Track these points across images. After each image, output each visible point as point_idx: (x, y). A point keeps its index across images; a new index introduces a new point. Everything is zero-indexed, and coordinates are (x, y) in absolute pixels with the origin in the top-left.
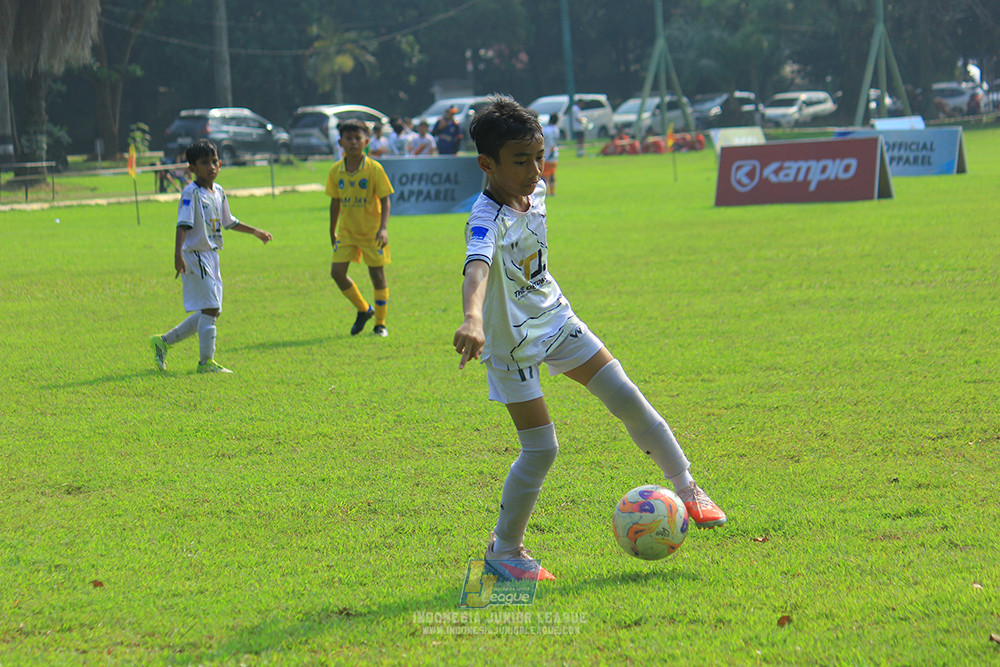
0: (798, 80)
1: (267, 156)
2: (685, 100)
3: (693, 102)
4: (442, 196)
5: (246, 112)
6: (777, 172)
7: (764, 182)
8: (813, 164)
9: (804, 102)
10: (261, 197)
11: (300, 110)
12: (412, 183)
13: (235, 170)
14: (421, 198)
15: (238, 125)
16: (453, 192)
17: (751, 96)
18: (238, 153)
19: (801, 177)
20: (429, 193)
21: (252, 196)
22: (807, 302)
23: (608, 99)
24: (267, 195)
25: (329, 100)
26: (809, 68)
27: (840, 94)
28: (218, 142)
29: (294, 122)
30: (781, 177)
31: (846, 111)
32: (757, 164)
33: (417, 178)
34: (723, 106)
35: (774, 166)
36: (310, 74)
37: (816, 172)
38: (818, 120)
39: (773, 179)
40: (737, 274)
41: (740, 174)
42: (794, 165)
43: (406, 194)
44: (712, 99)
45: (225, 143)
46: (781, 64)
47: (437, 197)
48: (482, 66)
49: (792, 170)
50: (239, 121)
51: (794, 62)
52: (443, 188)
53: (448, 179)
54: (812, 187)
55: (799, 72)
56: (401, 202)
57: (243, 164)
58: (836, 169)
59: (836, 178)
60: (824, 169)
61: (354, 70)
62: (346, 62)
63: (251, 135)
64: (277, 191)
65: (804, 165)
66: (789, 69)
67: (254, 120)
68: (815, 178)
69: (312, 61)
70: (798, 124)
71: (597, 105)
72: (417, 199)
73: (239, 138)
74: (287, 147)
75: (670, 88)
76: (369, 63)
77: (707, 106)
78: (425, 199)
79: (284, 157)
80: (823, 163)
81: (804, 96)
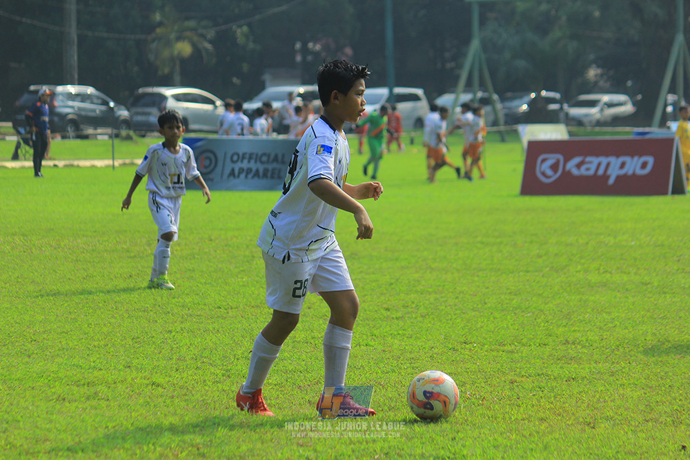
0: (601, 83)
1: (109, 131)
2: (495, 97)
3: (503, 99)
4: (269, 174)
5: (90, 90)
6: (579, 166)
7: (567, 174)
8: (612, 159)
9: (606, 104)
10: (101, 167)
11: (141, 90)
12: (242, 161)
13: (79, 142)
14: (250, 176)
15: (83, 101)
16: (280, 171)
17: (557, 96)
18: (82, 126)
19: (601, 172)
20: (257, 171)
21: (93, 166)
22: (605, 285)
23: (425, 93)
24: (107, 167)
25: (169, 83)
26: (611, 73)
27: (639, 97)
28: (63, 117)
29: (134, 101)
30: (583, 171)
31: (644, 113)
32: (561, 158)
33: (247, 156)
34: (532, 104)
35: (577, 160)
36: (152, 57)
37: (615, 167)
38: (617, 121)
39: (575, 172)
40: (540, 256)
41: (545, 166)
42: (595, 161)
43: (236, 172)
44: (521, 97)
45: (70, 117)
46: (586, 67)
47: (265, 175)
48: (310, 58)
49: (593, 165)
50: (82, 97)
51: (598, 66)
52: (270, 167)
53: (276, 159)
54: (611, 181)
55: (602, 75)
56: (232, 178)
57: (86, 137)
58: (634, 165)
59: (634, 174)
60: (623, 165)
61: (192, 56)
62: (184, 48)
63: (94, 111)
64: (116, 164)
65: (604, 160)
66: (592, 73)
67: (98, 98)
68: (614, 172)
69: (154, 46)
70: (599, 123)
71: (415, 98)
72: (246, 177)
73: (83, 113)
74: (127, 123)
75: (483, 86)
76: (206, 50)
77: (515, 103)
78: (253, 177)
79: (124, 133)
80: (621, 159)
81: (606, 98)
